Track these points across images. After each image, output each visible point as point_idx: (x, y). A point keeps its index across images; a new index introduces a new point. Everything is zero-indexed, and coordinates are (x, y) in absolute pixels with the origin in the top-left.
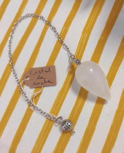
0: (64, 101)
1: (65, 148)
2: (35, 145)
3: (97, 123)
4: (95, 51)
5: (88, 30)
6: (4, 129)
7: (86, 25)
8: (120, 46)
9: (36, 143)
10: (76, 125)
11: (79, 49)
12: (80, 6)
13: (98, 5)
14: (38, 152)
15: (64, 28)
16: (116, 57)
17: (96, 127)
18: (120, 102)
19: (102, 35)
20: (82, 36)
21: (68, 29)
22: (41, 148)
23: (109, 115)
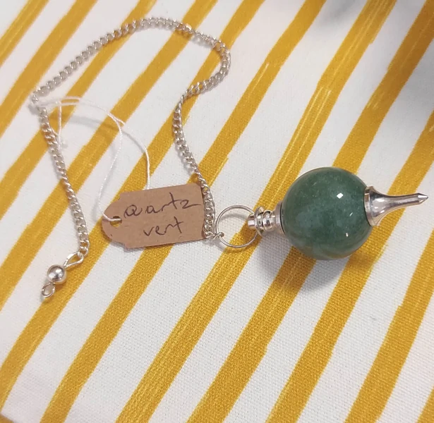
0: (243, 267)
1: (231, 405)
2: (138, 388)
3: (336, 338)
4: (351, 137)
5: (334, 79)
6: (46, 331)
7: (332, 66)
8: (423, 133)
9: (143, 382)
10: (272, 340)
11: (304, 127)
12: (320, 13)
13: (371, 18)
14: (144, 411)
15: (267, 65)
16: (410, 159)
17: (334, 351)
18: (410, 286)
19: (375, 98)
20: (316, 92)
21: (278, 69)
22: (158, 399)
23: (374, 319)
